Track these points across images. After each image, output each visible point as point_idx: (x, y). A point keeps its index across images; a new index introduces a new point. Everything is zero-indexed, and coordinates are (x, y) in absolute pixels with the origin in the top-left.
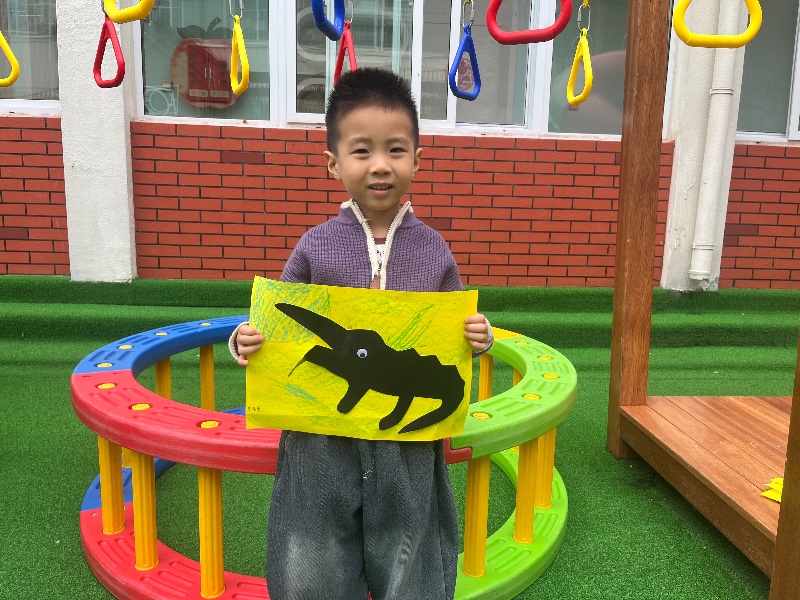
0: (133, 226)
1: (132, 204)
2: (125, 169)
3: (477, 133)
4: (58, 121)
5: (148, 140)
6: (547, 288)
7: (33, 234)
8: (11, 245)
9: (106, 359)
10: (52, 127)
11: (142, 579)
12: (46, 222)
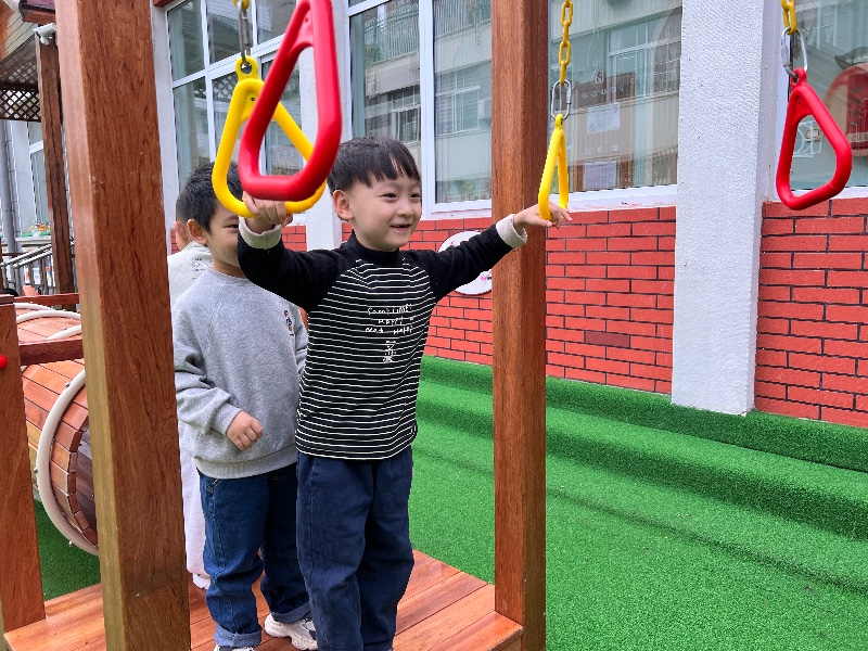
0: (755, 341)
1: (755, 311)
2: (750, 267)
4: (673, 210)
7: (635, 343)
8: (613, 352)
10: (664, 218)
12: (649, 329)
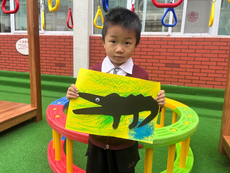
0: (89, 64)
1: (89, 58)
2: (87, 49)
3: (191, 36)
4: (72, 37)
5: (93, 41)
6: (213, 89)
7: (66, 65)
8: (61, 68)
9: (61, 101)
10: (71, 38)
11: (55, 163)
12: (69, 63)
